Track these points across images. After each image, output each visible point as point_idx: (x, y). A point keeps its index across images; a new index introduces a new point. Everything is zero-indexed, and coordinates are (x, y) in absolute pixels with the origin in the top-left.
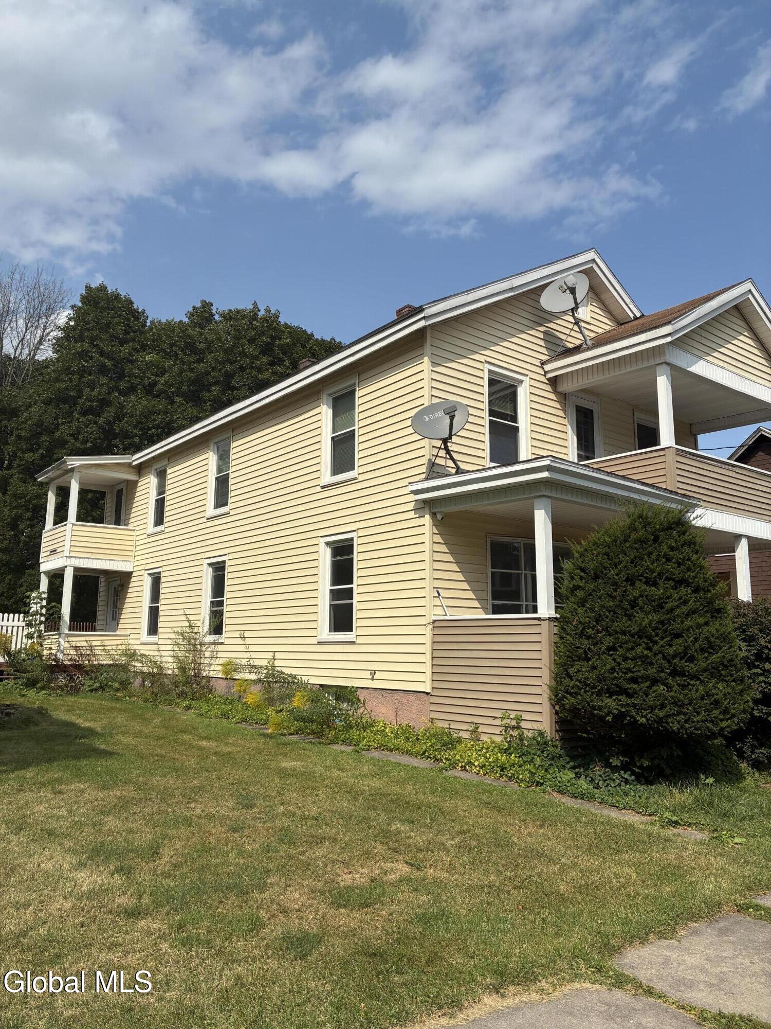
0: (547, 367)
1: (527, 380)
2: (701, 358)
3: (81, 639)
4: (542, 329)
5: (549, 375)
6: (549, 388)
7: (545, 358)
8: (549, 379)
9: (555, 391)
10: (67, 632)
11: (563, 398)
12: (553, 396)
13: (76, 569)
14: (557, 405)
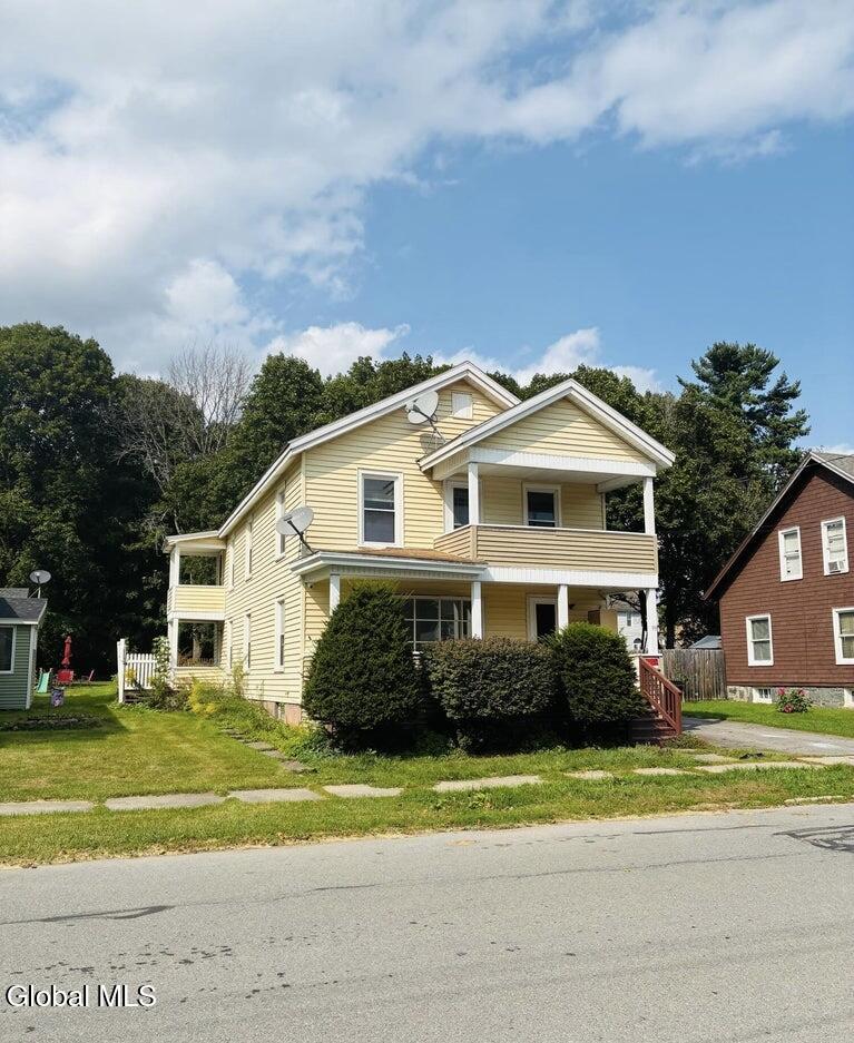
0: (422, 463)
1: (401, 476)
2: (515, 451)
3: (187, 672)
4: (419, 433)
5: (424, 469)
6: (425, 479)
7: (420, 456)
8: (424, 472)
9: (431, 481)
10: (176, 667)
11: (440, 484)
12: (430, 485)
13: (180, 620)
14: (434, 491)
